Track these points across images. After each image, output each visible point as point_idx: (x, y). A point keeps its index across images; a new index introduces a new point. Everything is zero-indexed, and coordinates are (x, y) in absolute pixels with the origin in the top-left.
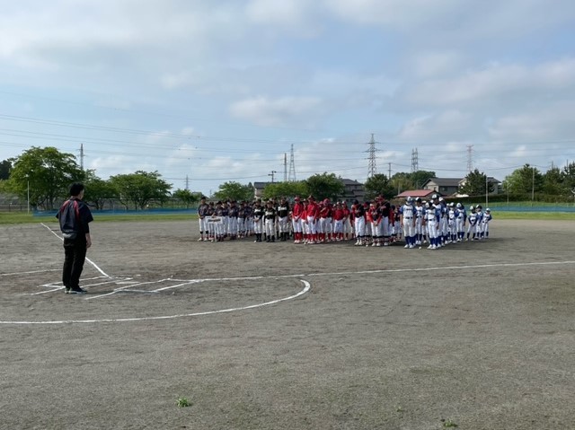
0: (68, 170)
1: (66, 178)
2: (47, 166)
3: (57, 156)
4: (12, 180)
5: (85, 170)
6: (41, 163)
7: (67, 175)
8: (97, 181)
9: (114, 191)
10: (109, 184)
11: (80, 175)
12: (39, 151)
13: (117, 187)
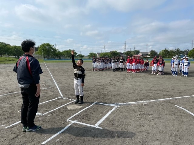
1: (52, 51)
3: (49, 45)
4: (39, 51)
5: (56, 49)
6: (46, 47)
7: (52, 50)
8: (59, 52)
9: (63, 54)
10: (62, 53)
11: (55, 50)
12: (45, 44)
13: (64, 53)
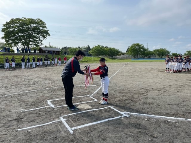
0: (142, 49)
2: (137, 48)
3: (139, 45)
11: (145, 50)
